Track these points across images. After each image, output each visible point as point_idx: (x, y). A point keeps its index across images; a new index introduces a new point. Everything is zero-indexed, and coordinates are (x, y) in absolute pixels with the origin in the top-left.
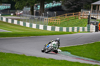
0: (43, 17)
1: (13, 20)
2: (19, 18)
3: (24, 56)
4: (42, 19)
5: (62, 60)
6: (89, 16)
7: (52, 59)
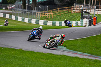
0: (36, 11)
1: (4, 14)
2: (11, 12)
3: (21, 51)
4: (34, 13)
5: (61, 55)
6: (82, 10)
7: (51, 54)
